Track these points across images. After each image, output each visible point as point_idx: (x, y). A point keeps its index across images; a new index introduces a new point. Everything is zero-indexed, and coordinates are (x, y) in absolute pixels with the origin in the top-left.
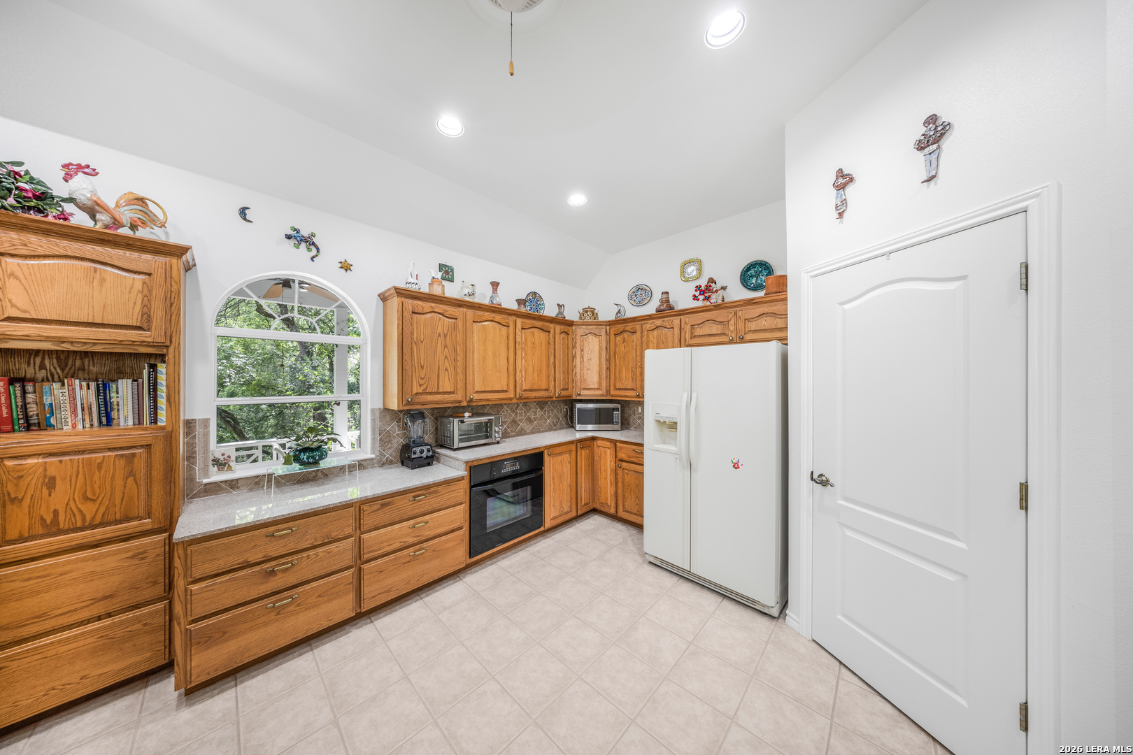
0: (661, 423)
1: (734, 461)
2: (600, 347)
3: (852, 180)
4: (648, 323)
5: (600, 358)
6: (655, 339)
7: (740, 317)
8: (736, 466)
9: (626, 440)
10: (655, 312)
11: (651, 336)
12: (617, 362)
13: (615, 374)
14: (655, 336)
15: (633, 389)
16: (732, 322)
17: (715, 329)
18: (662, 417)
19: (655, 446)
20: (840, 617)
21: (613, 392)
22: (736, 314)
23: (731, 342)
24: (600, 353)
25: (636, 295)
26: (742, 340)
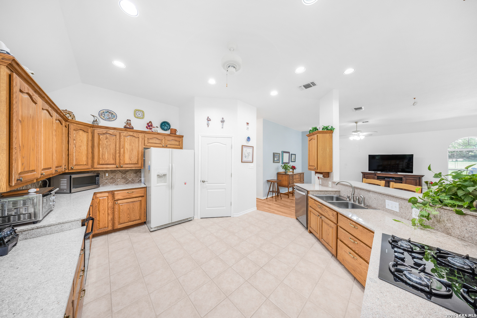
0: (159, 176)
1: (185, 182)
2: (88, 141)
3: (211, 120)
4: (124, 132)
5: (87, 146)
6: (129, 141)
7: (166, 139)
8: (185, 184)
9: (121, 189)
10: (123, 128)
11: (126, 139)
12: (100, 149)
13: (99, 156)
14: (129, 139)
15: (114, 164)
16: (163, 140)
17: (157, 141)
18: (160, 173)
19: (157, 185)
20: (207, 209)
21: (96, 165)
22: (165, 138)
23: (163, 147)
24: (87, 144)
25: (104, 114)
26: (166, 147)
